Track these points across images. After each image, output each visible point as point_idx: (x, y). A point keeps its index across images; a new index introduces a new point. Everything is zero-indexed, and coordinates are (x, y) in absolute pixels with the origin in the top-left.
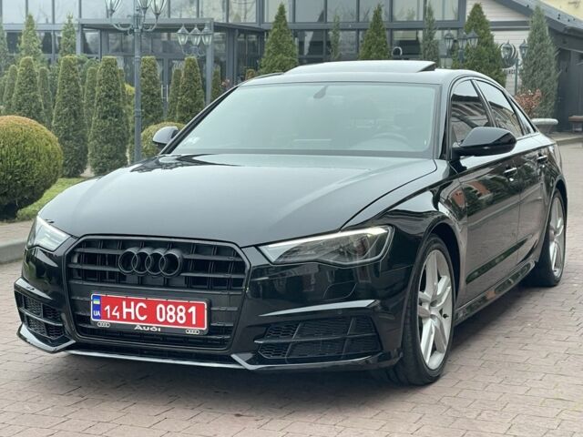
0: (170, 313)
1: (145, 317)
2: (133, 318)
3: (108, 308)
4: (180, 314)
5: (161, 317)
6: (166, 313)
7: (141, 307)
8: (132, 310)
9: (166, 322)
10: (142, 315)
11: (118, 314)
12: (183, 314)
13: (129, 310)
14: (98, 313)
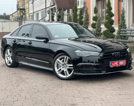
1: (118, 64)
3: (113, 64)
9: (121, 64)
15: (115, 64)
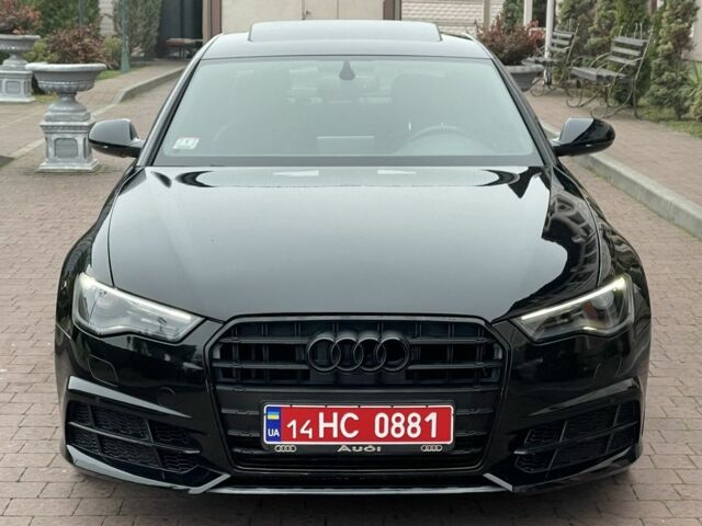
0: (396, 425)
1: (355, 433)
2: (335, 435)
3: (293, 423)
4: (412, 425)
5: (382, 430)
6: (391, 425)
7: (350, 419)
8: (334, 425)
9: (390, 438)
10: (349, 431)
11: (310, 432)
12: (417, 425)
13: (328, 425)
14: (276, 433)
15: (322, 425)
